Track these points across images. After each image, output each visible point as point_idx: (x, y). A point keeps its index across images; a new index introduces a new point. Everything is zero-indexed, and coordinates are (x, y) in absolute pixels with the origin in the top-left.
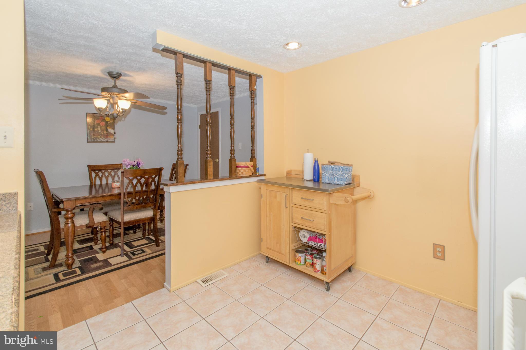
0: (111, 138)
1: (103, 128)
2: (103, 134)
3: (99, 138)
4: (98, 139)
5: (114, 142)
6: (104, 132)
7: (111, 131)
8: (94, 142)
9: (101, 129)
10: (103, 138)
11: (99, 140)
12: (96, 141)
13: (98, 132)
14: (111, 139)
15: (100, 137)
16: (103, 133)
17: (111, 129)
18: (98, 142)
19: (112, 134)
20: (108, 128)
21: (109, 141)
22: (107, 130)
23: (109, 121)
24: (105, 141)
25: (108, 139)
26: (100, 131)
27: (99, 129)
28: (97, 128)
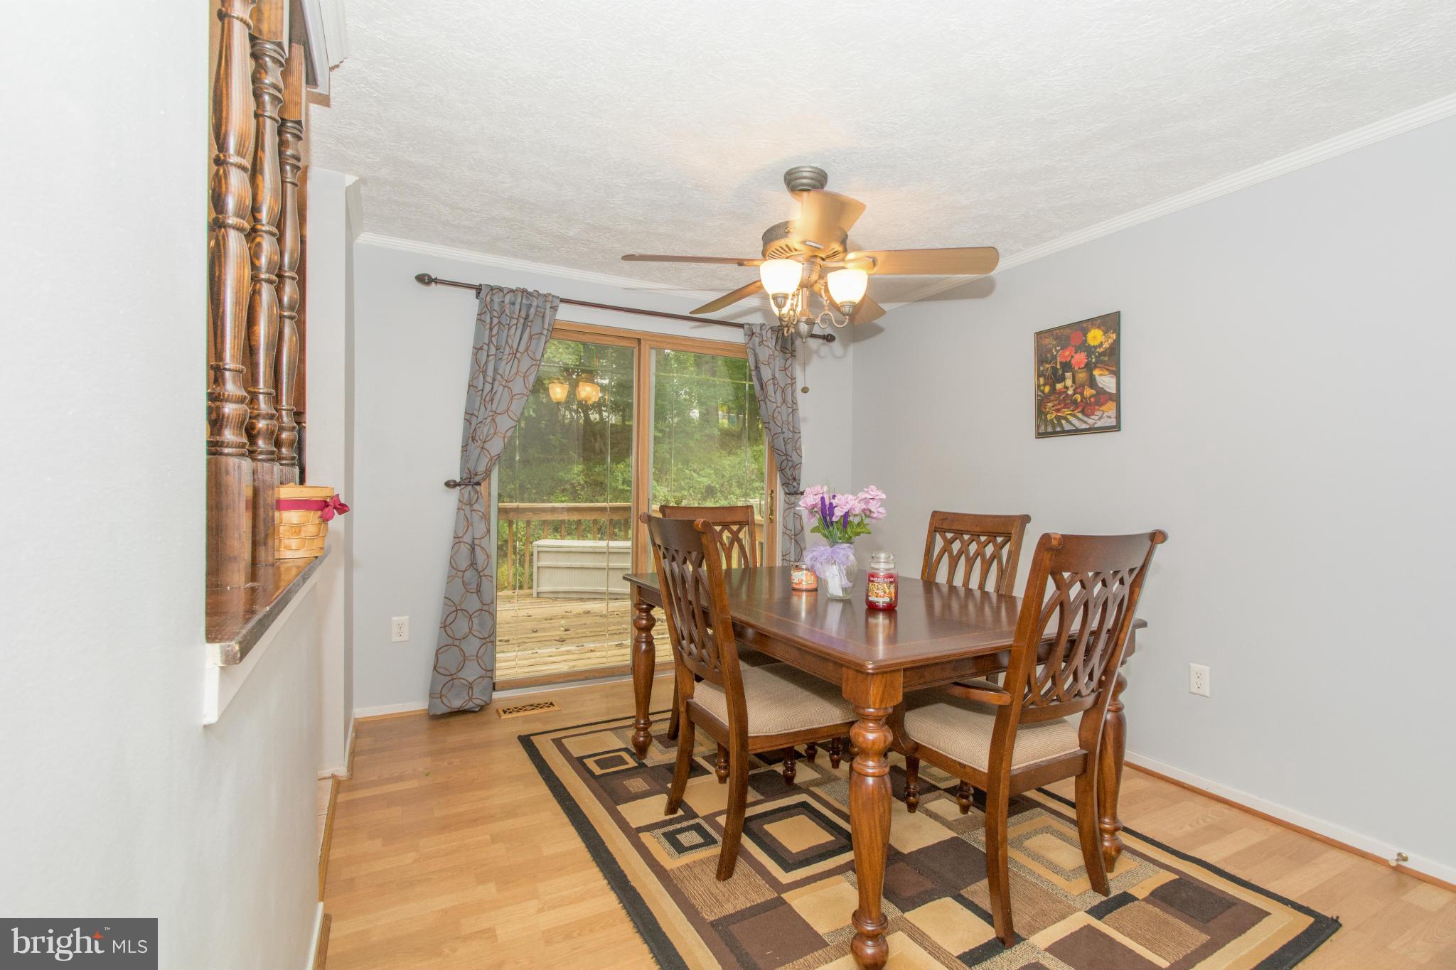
0: (1106, 414)
1: (1082, 376)
2: (1082, 401)
3: (1069, 417)
4: (1063, 422)
5: (1116, 428)
6: (1085, 393)
7: (1106, 381)
8: (1054, 434)
9: (1074, 382)
10: (1080, 415)
11: (1067, 427)
12: (1058, 429)
13: (1067, 395)
14: (1105, 416)
15: (1070, 414)
16: (1082, 394)
17: (1107, 373)
18: (1064, 433)
19: (1110, 394)
20: (1096, 373)
21: (1099, 424)
22: (1092, 382)
23: (1101, 344)
24: (1087, 426)
25: (1096, 418)
26: (1070, 392)
27: (1069, 382)
28: (1063, 379)
